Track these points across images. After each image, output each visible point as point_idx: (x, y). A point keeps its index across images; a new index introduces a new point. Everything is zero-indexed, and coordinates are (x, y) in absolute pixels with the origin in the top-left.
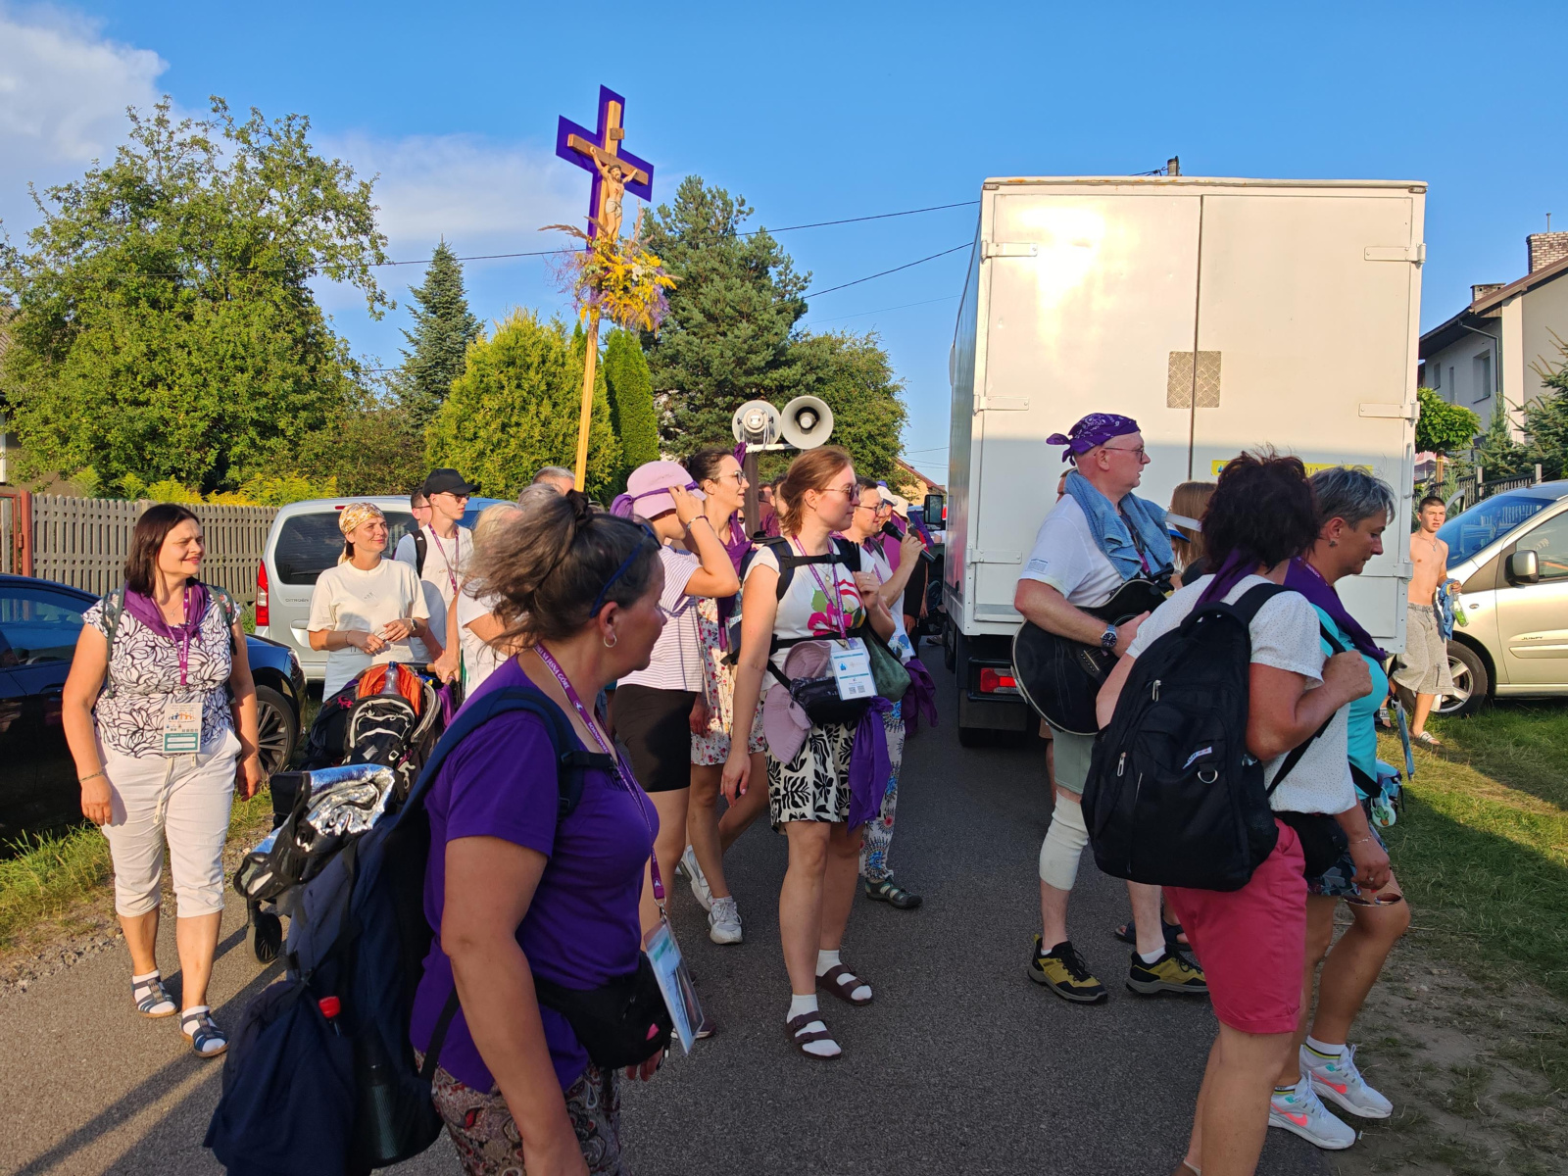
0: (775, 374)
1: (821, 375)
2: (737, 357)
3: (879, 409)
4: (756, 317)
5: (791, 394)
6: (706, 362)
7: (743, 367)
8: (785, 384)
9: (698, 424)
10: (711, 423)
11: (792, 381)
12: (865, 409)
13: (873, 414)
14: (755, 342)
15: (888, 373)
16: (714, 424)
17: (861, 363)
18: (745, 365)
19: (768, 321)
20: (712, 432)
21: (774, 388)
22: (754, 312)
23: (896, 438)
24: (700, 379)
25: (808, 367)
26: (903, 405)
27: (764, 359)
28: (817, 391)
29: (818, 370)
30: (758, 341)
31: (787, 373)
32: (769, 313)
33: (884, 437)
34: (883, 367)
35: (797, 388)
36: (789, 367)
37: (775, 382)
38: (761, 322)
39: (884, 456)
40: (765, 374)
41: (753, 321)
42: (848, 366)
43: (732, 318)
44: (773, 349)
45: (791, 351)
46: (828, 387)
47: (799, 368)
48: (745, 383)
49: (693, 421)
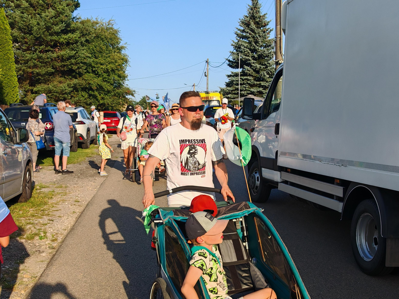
0: (66, 37)
1: (87, 38)
2: (46, 26)
3: (116, 57)
4: (56, 6)
5: (74, 47)
6: (30, 27)
7: (49, 31)
8: (71, 41)
9: (26, 59)
10: (34, 59)
11: (74, 40)
12: (109, 56)
13: (114, 59)
14: (56, 20)
15: (119, 40)
16: (35, 60)
17: (106, 34)
18: (50, 30)
19: (62, 9)
20: (34, 64)
21: (65, 43)
22: (55, 4)
23: (124, 72)
24: (26, 36)
25: (82, 34)
26: (127, 56)
27: (60, 28)
28: (86, 46)
29: (87, 36)
30: (57, 19)
31: (72, 36)
32: (62, 5)
33: (119, 71)
34: (117, 37)
35: (77, 44)
36: (73, 33)
37: (66, 40)
38: (58, 10)
39: (119, 80)
40: (60, 36)
41: (54, 9)
42: (100, 35)
43: (42, 6)
44: (65, 24)
45: (73, 25)
46: (91, 45)
47: (77, 34)
48: (50, 40)
49: (24, 57)
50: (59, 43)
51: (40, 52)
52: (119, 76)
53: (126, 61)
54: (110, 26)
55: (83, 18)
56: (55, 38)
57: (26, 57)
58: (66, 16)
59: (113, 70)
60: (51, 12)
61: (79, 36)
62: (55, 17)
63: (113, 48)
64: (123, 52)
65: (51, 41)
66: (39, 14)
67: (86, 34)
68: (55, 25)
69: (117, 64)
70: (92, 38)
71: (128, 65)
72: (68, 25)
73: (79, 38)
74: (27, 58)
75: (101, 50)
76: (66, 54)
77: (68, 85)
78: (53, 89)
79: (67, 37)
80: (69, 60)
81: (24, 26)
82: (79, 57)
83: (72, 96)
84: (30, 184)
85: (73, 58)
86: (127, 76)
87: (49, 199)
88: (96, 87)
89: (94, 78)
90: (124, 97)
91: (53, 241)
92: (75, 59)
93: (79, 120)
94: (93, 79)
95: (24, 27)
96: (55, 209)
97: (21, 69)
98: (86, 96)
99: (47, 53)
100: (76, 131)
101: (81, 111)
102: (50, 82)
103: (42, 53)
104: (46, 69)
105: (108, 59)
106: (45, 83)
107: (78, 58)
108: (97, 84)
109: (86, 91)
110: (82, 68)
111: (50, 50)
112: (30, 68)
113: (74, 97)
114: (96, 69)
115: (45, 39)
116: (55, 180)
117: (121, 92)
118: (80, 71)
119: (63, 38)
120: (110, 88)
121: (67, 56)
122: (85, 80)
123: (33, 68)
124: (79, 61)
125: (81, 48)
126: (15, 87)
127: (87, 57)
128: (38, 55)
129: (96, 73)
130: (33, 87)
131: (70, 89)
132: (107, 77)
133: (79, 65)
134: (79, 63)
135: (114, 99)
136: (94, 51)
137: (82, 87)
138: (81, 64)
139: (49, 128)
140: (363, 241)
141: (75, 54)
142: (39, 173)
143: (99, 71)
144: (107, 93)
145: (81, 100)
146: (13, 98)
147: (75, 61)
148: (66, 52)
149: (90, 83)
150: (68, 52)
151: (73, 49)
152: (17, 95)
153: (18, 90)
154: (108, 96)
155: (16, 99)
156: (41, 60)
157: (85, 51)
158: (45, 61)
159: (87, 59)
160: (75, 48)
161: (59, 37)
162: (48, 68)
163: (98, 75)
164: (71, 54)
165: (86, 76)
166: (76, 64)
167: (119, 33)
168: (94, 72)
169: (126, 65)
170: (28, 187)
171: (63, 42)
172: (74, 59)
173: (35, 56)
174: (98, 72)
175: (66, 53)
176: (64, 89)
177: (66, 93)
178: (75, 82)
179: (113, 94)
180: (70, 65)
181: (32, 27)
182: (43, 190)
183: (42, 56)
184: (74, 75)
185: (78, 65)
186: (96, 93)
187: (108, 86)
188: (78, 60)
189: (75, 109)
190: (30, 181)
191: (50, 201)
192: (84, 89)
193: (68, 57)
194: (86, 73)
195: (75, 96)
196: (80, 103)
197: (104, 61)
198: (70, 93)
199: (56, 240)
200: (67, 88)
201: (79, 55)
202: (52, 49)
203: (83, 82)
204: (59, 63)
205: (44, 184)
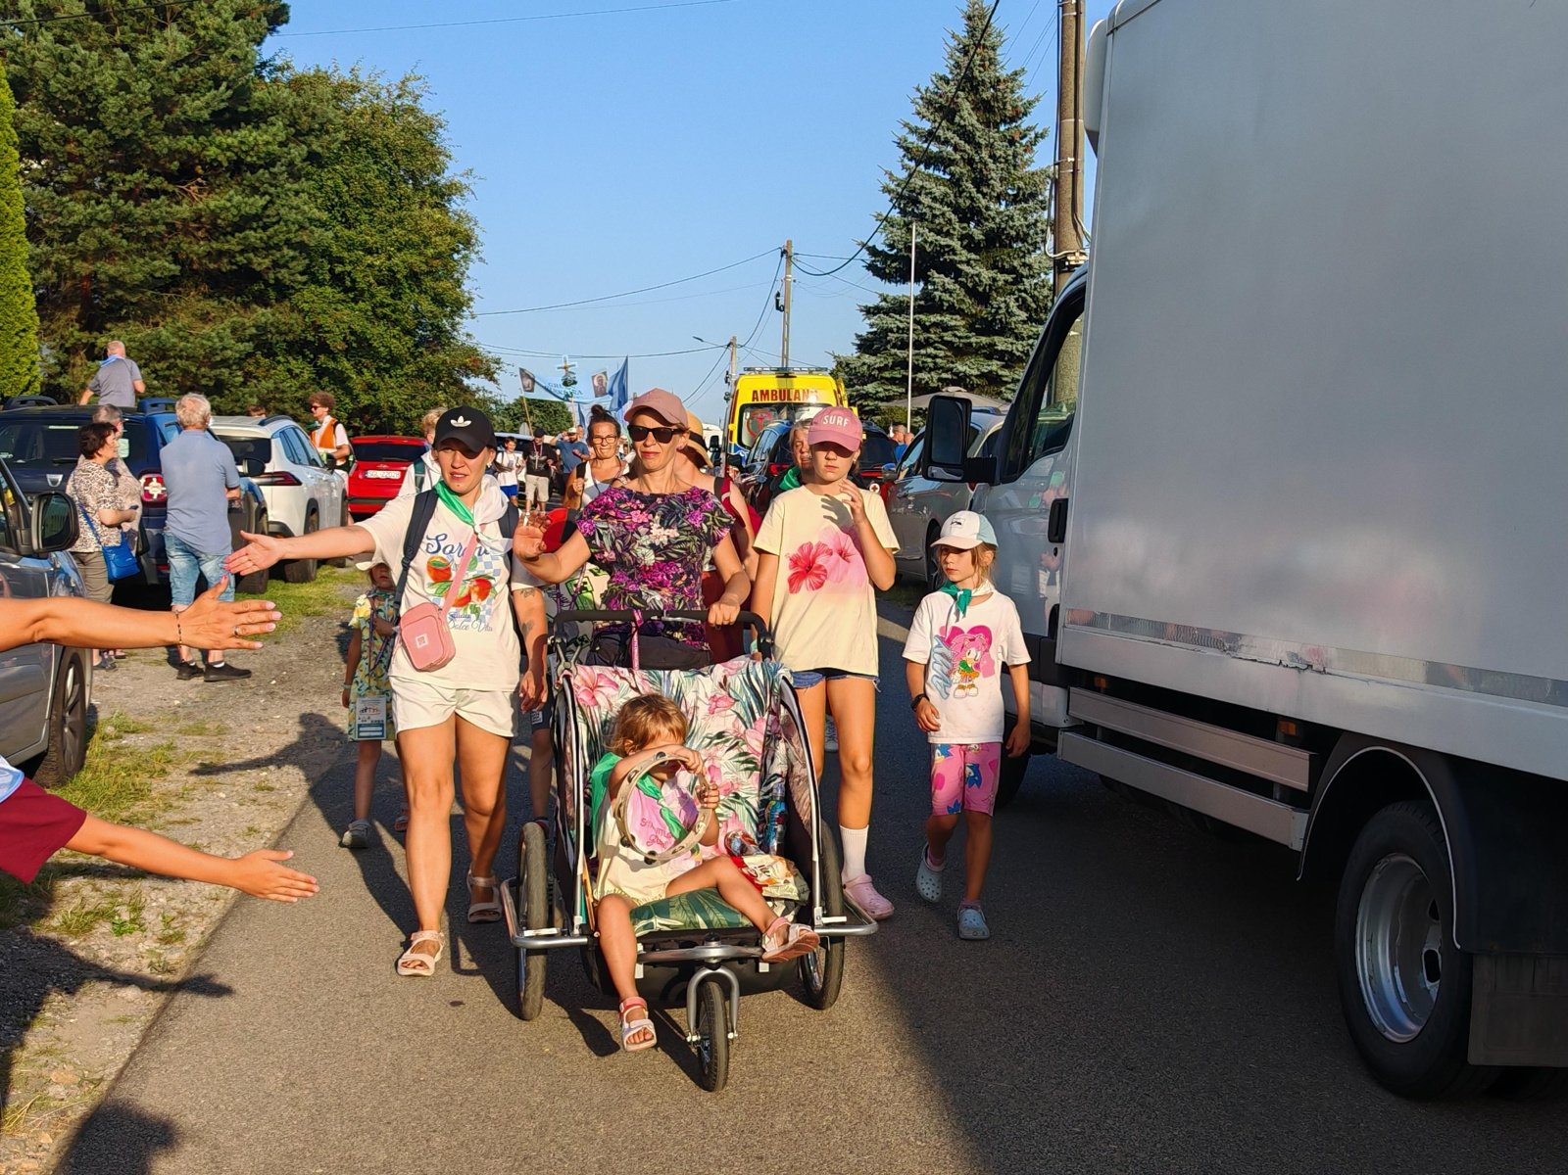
0: (229, 138)
1: (315, 147)
2: (154, 97)
3: (426, 224)
4: (193, 19)
5: (258, 180)
6: (92, 98)
7: (166, 117)
8: (249, 159)
9: (70, 222)
10: (100, 223)
11: (262, 155)
12: (401, 221)
13: (417, 232)
14: (192, 70)
15: (441, 158)
16: (104, 225)
17: (390, 133)
18: (170, 113)
19: (216, 30)
20: (101, 242)
21: (226, 164)
22: (188, 10)
23: (458, 283)
24: (76, 131)
25: (293, 130)
26: (470, 220)
27: (208, 105)
28: (307, 180)
29: (312, 138)
30: (199, 69)
31: (255, 139)
32: (219, 14)
33: (438, 279)
34: (432, 145)
35: (272, 170)
36: (257, 128)
37: (228, 154)
38: (202, 33)
39: (435, 317)
40: (207, 135)
41: (186, 27)
42: (366, 135)
43: (141, 17)
44: (228, 88)
45: (257, 94)
46: (329, 172)
47: (274, 129)
48: (170, 149)
49: (60, 214)
50: (202, 163)
51: (126, 195)
52: (439, 300)
53: (468, 242)
54: (407, 101)
55: (301, 66)
56: (186, 142)
57: (71, 214)
58: (234, 58)
59: (414, 276)
60: (174, 41)
61: (281, 137)
62: (190, 60)
63: (417, 187)
64: (456, 205)
65: (172, 154)
66: (125, 48)
67: (311, 130)
68: (189, 92)
69: (430, 252)
70: (335, 146)
71: (473, 256)
72: (241, 94)
73: (282, 144)
74: (76, 218)
75: (369, 196)
76: (227, 209)
77: (234, 331)
78: (174, 345)
79: (236, 143)
80: (237, 234)
81: (70, 92)
82: (278, 222)
83: (248, 376)
84: (79, 715)
85: (255, 225)
86: (471, 299)
87: (151, 777)
88: (344, 339)
89: (340, 307)
90: (458, 383)
91: (166, 940)
92: (265, 228)
93: (277, 470)
94: (333, 311)
95: (71, 97)
96: (177, 817)
97: (48, 262)
98: (306, 376)
99: (153, 200)
100: (264, 511)
101: (283, 433)
102: (164, 317)
103: (131, 202)
104: (146, 263)
105: (395, 230)
106: (144, 320)
107: (276, 227)
108: (350, 328)
109: (305, 357)
110: (291, 265)
111: (165, 192)
112: (85, 260)
113: (256, 378)
114: (349, 268)
115: (150, 146)
116: (177, 702)
117: (444, 363)
118: (279, 275)
119: (222, 144)
120: (400, 346)
121: (231, 215)
122: (301, 311)
123: (98, 259)
124: (281, 236)
125: (288, 185)
126: (24, 330)
127: (311, 220)
128: (114, 208)
129: (348, 283)
130: (95, 334)
131: (241, 346)
132: (389, 301)
133: (278, 255)
134: (278, 247)
135: (416, 389)
136: (341, 198)
137: (290, 337)
138: (286, 250)
139: (155, 497)
140: (1384, 962)
141: (265, 208)
142: (113, 675)
143: (359, 276)
144: (388, 365)
145: (283, 392)
146: (17, 373)
147: (265, 238)
148: (229, 200)
149: (320, 326)
150: (237, 199)
151: (255, 190)
152: (33, 363)
153: (36, 345)
154: (391, 377)
155: (28, 378)
156: (127, 230)
157: (305, 196)
158: (144, 234)
159: (312, 232)
160: (263, 183)
161: (202, 139)
162: (154, 259)
163: (353, 292)
164: (247, 209)
165: (307, 296)
166: (269, 247)
167: (440, 130)
168: (337, 280)
169: (465, 257)
170: (71, 729)
171: (215, 160)
172: (259, 230)
173: (104, 211)
174: (353, 281)
175: (229, 204)
176: (218, 345)
177: (225, 363)
178: (263, 320)
179: (410, 369)
180: (242, 252)
181: (99, 98)
182: (129, 740)
183: (130, 214)
184: (259, 291)
185: (274, 251)
186: (346, 364)
187: (394, 337)
188: (276, 233)
189: (262, 424)
190: (79, 703)
191: (158, 786)
192: (297, 348)
193: (236, 219)
194: (305, 284)
195: (260, 373)
196: (281, 401)
197: (377, 237)
198: (240, 362)
199: (180, 937)
200: (230, 341)
201: (278, 214)
202: (171, 188)
203: (292, 321)
204: (198, 240)
205: (132, 717)
